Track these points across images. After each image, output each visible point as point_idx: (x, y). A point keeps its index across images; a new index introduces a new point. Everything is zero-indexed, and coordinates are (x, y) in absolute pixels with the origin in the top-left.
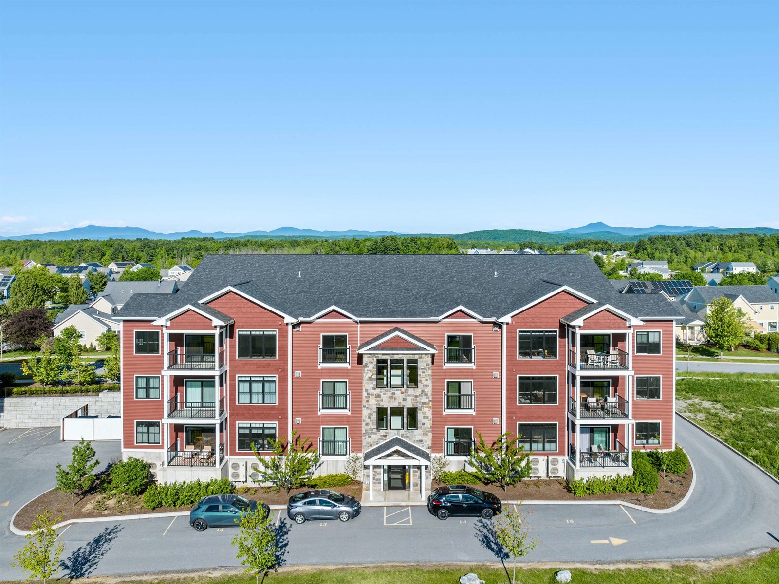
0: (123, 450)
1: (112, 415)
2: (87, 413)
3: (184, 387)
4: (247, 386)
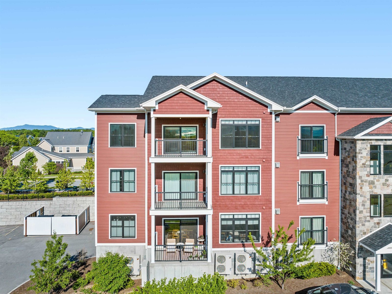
0: (97, 244)
1: (65, 215)
2: (43, 214)
3: (163, 180)
4: (230, 176)
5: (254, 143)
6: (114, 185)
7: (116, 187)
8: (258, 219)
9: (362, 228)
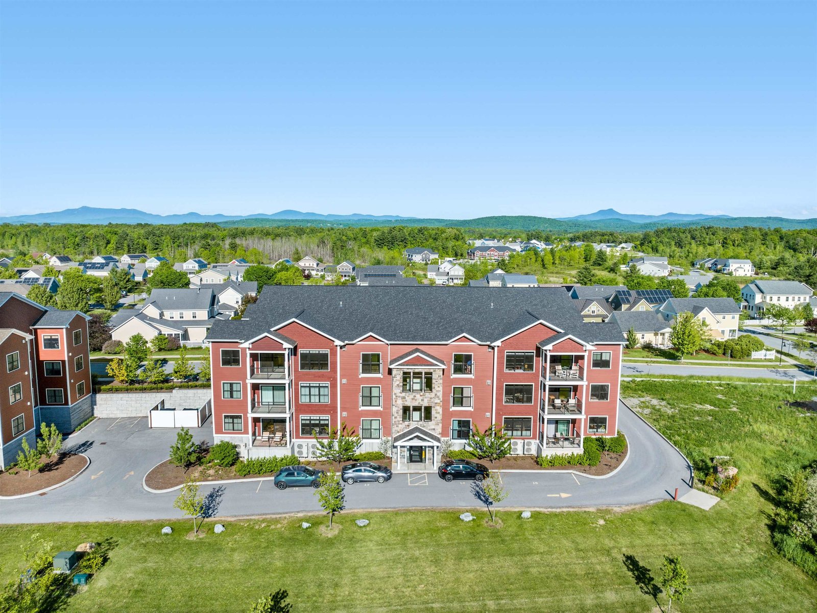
0: (215, 435)
1: (187, 408)
3: (260, 392)
4: (308, 389)
5: (324, 365)
6: (226, 393)
7: (227, 394)
8: (328, 420)
9: (397, 428)
